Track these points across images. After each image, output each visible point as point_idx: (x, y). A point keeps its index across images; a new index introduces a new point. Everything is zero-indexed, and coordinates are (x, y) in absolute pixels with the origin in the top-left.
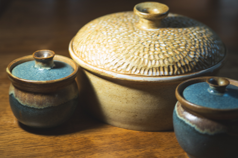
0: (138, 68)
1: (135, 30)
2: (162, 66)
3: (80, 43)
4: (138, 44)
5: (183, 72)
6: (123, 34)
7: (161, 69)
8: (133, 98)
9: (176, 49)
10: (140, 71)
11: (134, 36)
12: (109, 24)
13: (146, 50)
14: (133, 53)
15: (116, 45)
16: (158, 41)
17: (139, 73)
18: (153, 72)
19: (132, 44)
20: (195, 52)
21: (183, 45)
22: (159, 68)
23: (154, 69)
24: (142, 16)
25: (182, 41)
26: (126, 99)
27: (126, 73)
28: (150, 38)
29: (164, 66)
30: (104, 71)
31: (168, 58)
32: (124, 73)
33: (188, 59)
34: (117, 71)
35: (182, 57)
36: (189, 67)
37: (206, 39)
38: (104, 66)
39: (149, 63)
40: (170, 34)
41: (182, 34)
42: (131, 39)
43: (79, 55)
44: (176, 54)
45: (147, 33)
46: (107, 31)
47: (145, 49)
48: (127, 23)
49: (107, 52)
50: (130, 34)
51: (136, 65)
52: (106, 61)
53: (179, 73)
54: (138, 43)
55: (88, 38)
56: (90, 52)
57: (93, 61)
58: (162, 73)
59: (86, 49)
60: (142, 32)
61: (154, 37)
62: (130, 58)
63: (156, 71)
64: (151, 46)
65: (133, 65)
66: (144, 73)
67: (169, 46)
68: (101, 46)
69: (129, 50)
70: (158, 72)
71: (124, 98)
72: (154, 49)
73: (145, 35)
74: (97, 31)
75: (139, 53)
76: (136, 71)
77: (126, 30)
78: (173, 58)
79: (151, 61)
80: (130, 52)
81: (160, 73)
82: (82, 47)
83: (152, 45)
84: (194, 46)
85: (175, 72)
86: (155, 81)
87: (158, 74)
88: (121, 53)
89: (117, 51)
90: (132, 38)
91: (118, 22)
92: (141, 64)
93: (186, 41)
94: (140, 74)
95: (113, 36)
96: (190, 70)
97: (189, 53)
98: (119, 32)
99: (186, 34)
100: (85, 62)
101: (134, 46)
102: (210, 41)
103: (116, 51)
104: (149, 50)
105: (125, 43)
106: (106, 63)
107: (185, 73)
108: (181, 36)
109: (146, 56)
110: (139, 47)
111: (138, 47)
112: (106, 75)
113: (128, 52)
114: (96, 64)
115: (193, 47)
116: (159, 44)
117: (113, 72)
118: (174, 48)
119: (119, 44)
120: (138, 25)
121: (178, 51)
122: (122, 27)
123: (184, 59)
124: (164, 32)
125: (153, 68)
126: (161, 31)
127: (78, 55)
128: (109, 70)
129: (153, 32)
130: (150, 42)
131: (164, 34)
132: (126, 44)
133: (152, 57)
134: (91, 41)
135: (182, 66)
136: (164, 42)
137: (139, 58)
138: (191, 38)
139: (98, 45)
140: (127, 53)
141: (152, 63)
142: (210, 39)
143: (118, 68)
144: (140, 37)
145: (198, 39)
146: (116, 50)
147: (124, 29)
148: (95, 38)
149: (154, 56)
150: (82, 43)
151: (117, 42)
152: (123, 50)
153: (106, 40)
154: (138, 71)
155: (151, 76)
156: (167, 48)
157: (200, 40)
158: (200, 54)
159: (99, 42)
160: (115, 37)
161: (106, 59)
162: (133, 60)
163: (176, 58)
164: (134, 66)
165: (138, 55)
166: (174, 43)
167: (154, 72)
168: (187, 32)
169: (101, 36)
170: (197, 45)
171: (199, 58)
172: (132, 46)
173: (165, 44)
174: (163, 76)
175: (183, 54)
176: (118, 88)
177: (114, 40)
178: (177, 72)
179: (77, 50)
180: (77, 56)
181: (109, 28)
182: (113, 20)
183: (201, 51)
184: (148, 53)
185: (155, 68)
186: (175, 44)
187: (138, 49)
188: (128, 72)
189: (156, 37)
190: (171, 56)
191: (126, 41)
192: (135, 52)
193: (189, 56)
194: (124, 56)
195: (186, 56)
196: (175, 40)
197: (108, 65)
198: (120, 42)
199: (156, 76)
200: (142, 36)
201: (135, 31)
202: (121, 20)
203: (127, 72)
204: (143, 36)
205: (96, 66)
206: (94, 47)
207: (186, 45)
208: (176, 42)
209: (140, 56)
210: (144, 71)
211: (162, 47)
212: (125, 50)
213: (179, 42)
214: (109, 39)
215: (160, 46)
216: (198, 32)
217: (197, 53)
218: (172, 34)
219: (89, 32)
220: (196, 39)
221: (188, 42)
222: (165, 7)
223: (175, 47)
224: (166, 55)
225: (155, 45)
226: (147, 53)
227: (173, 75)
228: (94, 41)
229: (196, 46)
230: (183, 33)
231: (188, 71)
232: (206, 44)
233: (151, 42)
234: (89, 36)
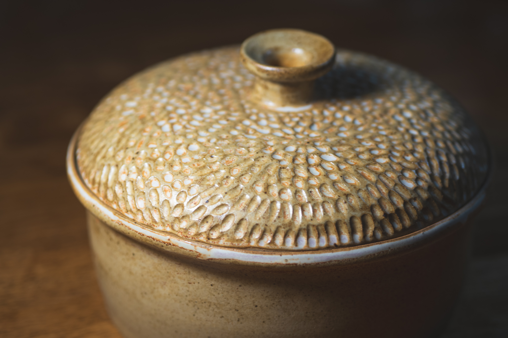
0: (268, 228)
1: (248, 111)
2: (333, 219)
3: (99, 158)
4: (262, 159)
5: (390, 231)
6: (217, 126)
7: (332, 229)
8: (256, 306)
9: (366, 166)
10: (274, 237)
11: (245, 131)
12: (172, 96)
13: (285, 175)
14: (252, 188)
15: (202, 164)
16: (314, 146)
17: (273, 242)
18: (308, 237)
19: (245, 160)
20: (417, 172)
21: (383, 152)
22: (326, 225)
23: (311, 229)
24: (264, 75)
25: (378, 139)
26: (237, 310)
27: (236, 244)
28: (292, 137)
29: (339, 218)
30: (174, 240)
31: (347, 195)
32: (229, 244)
33: (401, 193)
34: (209, 238)
35: (384, 190)
36: (406, 217)
37: (440, 128)
38: (172, 227)
39: (296, 214)
40: (344, 118)
41: (375, 118)
42: (241, 144)
43: (99, 191)
44: (369, 183)
45: (281, 121)
46: (170, 118)
47: (283, 171)
48: (223, 91)
49: (177, 185)
50: (234, 126)
51: (262, 222)
52: (177, 213)
53: (379, 235)
54: (260, 154)
55: (119, 141)
56: (128, 184)
57: (139, 210)
58: (334, 238)
59: (117, 174)
60: (268, 118)
61: (302, 133)
62: (243, 202)
63: (319, 237)
64: (297, 162)
65: (254, 222)
66: (284, 243)
67: (346, 160)
68: (161, 168)
69: (239, 179)
70: (324, 238)
71: (230, 309)
72: (308, 170)
73: (277, 126)
74: (143, 120)
75: (267, 187)
76: (261, 238)
77: (223, 113)
78: (362, 194)
79: (303, 207)
80: (243, 183)
81: (328, 240)
82: (105, 169)
83: (300, 160)
84: (412, 152)
85: (370, 233)
86: (318, 264)
87: (324, 243)
88: (217, 189)
89: (208, 183)
90: (241, 139)
91: (197, 88)
92: (275, 217)
93: (390, 141)
94: (275, 245)
95: (190, 136)
96: (408, 223)
97: (401, 176)
98: (203, 121)
99: (386, 118)
100: (118, 212)
101: (253, 165)
102: (449, 132)
103: (202, 182)
104: (293, 174)
105: (225, 156)
106: (177, 218)
107: (397, 234)
108: (374, 125)
109: (288, 194)
110: (266, 167)
111: (262, 168)
112: (181, 252)
113: (236, 184)
114: (148, 221)
115: (410, 158)
116: (320, 154)
117: (199, 241)
118: (361, 163)
119: (210, 159)
120: (253, 96)
121: (372, 171)
122: (209, 106)
123: (390, 193)
124: (326, 113)
125: (308, 226)
126: (316, 112)
127: (95, 191)
128: (186, 238)
129: (296, 115)
130: (292, 148)
131: (327, 121)
132: (228, 158)
133: (304, 196)
134: (131, 154)
135: (385, 215)
136: (332, 146)
137: (269, 201)
138: (402, 129)
139: (152, 164)
140: (235, 188)
141: (306, 213)
142: (449, 127)
143: (211, 232)
144: (264, 135)
145: (420, 131)
146: (203, 179)
147: (216, 112)
148: (141, 143)
149: (310, 193)
150: (104, 157)
151: (204, 156)
152: (223, 179)
153: (171, 150)
154: (268, 239)
155: (307, 248)
156: (343, 167)
157: (426, 134)
158: (432, 176)
159: (152, 153)
160: (195, 139)
161: (176, 207)
162: (253, 207)
163: (369, 193)
164: (257, 224)
165: (266, 193)
166: (358, 149)
167: (314, 239)
168: (385, 111)
169: (156, 135)
170: (420, 149)
171: (430, 189)
172: (244, 166)
173: (335, 153)
174: (336, 247)
175: (386, 181)
176: (213, 282)
177: (195, 147)
178: (374, 232)
179: (91, 177)
180: (93, 195)
181: (176, 108)
182: (182, 81)
183: (431, 167)
184: (293, 184)
185: (314, 226)
186: (362, 153)
187: (262, 174)
188: (241, 240)
189: (306, 133)
190: (354, 190)
191: (227, 151)
192: (255, 182)
193: (403, 186)
194: (227, 196)
195: (396, 185)
196: (360, 137)
197: (184, 224)
198: (211, 153)
199: (319, 249)
200: (267, 131)
201: (248, 117)
202: (205, 81)
203: (237, 240)
204: (273, 130)
205: (149, 226)
206: (140, 171)
207: (390, 152)
208: (364, 146)
209: (270, 196)
210: (286, 236)
211: (328, 162)
212: (227, 177)
213: (369, 144)
214: (180, 145)
215: (322, 160)
216: (414, 107)
217: (423, 175)
218: (349, 119)
219: (122, 125)
220: (414, 132)
221: (395, 142)
222: (322, 45)
223: (362, 160)
224: (342, 186)
225: (307, 159)
226: (289, 183)
227: (364, 242)
228: (137, 153)
229: (419, 153)
230: (376, 113)
231: (403, 226)
232: (441, 144)
233: (296, 151)
234: (123, 135)
